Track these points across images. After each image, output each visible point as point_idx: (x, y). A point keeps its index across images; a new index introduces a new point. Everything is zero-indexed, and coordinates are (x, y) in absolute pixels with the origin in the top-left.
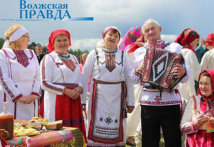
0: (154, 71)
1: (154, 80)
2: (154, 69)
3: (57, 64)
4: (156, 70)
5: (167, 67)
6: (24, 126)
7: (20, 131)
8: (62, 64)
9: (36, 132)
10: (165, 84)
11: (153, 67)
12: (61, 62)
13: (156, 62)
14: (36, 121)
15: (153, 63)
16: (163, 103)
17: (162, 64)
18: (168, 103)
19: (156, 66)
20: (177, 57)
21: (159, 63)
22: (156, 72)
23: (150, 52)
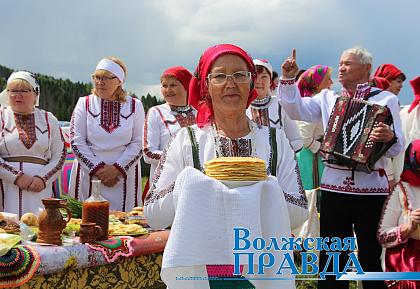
0: (345, 136)
1: (346, 151)
2: (344, 133)
3: (167, 123)
4: (349, 134)
5: (364, 128)
6: (122, 221)
7: (117, 227)
8: (173, 123)
9: (142, 230)
10: (361, 155)
11: (344, 128)
12: (173, 119)
13: (349, 122)
14: (140, 213)
15: (345, 121)
16: (357, 190)
17: (358, 124)
18: (365, 191)
19: (349, 128)
20: (380, 111)
21: (353, 123)
22: (348, 137)
23: (341, 102)
